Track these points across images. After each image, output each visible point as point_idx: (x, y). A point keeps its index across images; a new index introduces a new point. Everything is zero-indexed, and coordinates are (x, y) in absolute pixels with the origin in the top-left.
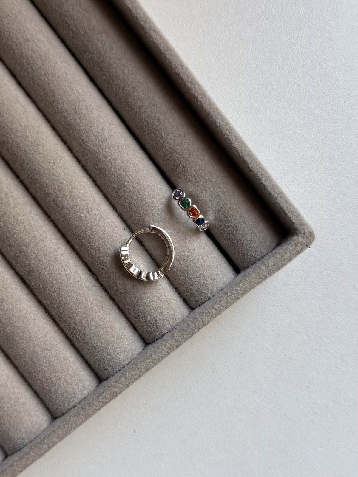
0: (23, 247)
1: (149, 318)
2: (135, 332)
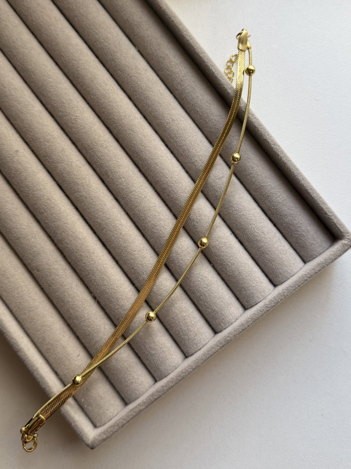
1: (248, 292)
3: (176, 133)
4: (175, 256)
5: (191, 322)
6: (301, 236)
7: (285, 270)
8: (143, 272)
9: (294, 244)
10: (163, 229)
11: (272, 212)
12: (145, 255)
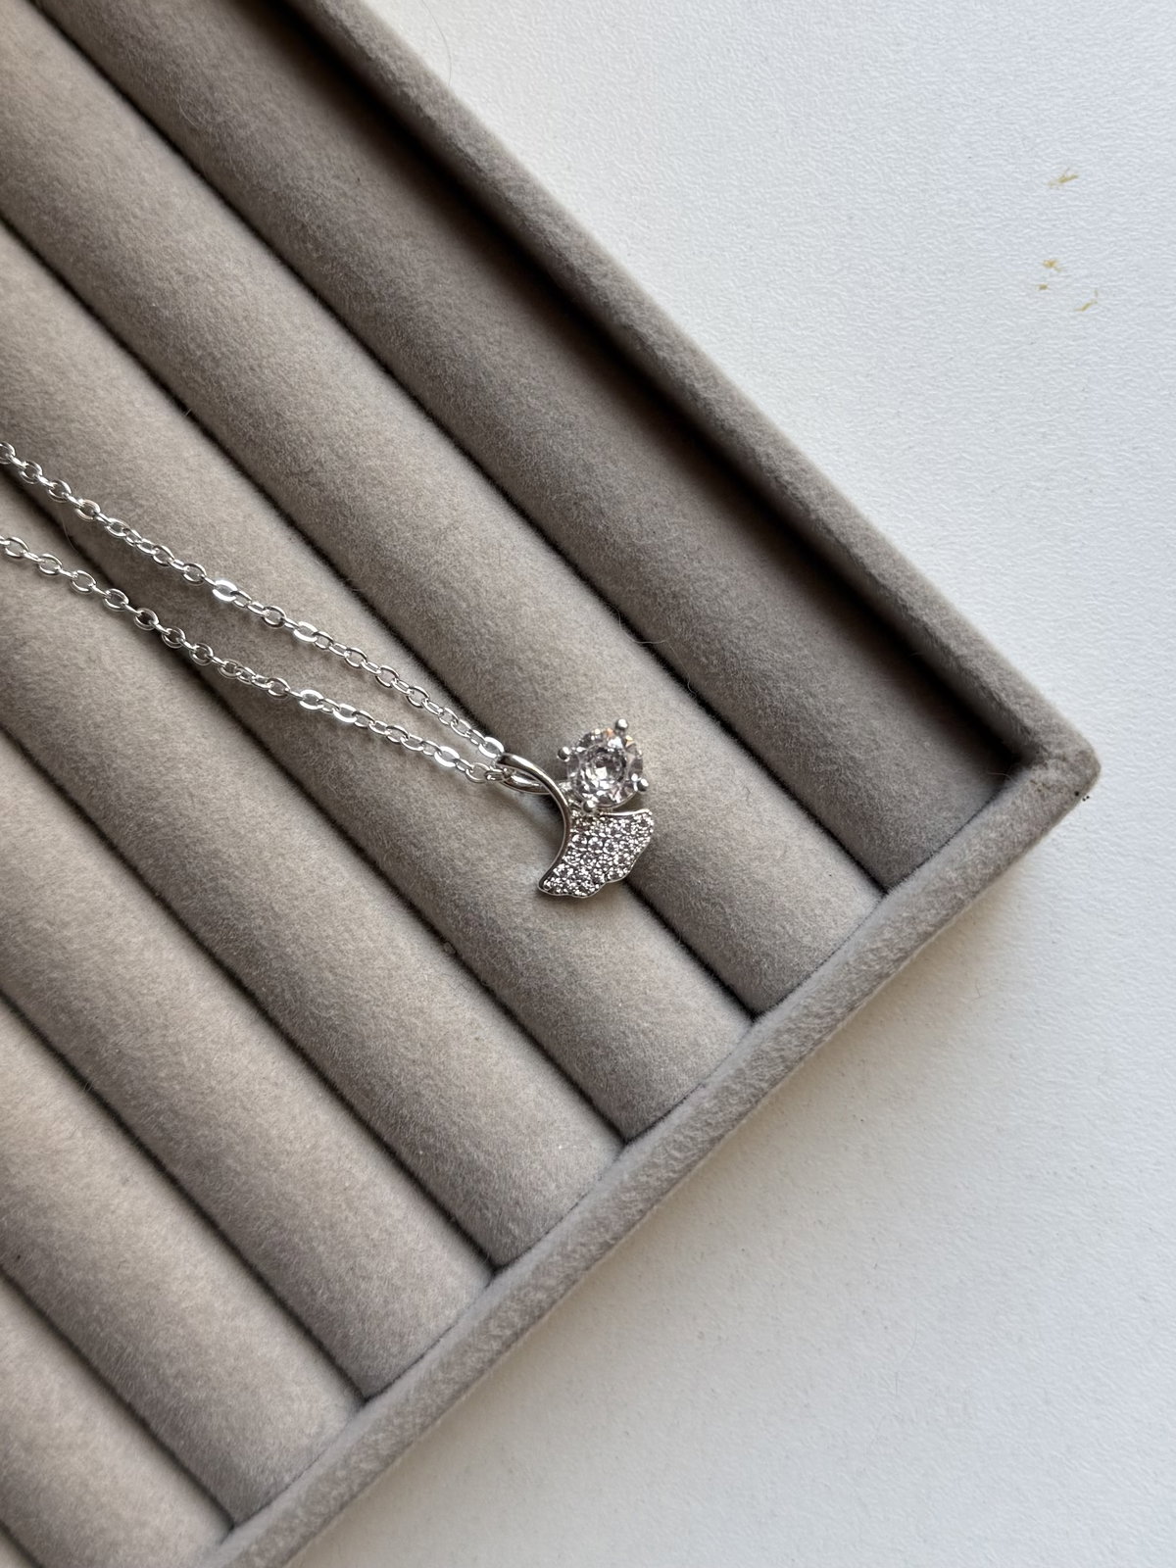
0: (225, 881)
1: (622, 1060)
2: (584, 1108)
3: (210, 338)
4: (260, 928)
5: (367, 1236)
6: (849, 768)
7: (786, 939)
8: (112, 1020)
9: (821, 808)
10: (189, 803)
11: (704, 667)
12: (120, 940)
